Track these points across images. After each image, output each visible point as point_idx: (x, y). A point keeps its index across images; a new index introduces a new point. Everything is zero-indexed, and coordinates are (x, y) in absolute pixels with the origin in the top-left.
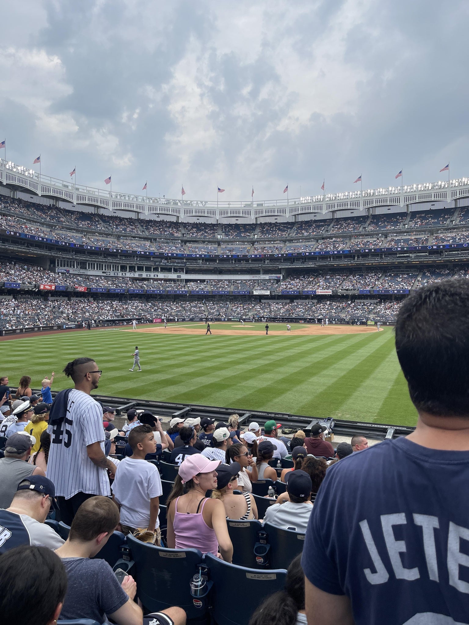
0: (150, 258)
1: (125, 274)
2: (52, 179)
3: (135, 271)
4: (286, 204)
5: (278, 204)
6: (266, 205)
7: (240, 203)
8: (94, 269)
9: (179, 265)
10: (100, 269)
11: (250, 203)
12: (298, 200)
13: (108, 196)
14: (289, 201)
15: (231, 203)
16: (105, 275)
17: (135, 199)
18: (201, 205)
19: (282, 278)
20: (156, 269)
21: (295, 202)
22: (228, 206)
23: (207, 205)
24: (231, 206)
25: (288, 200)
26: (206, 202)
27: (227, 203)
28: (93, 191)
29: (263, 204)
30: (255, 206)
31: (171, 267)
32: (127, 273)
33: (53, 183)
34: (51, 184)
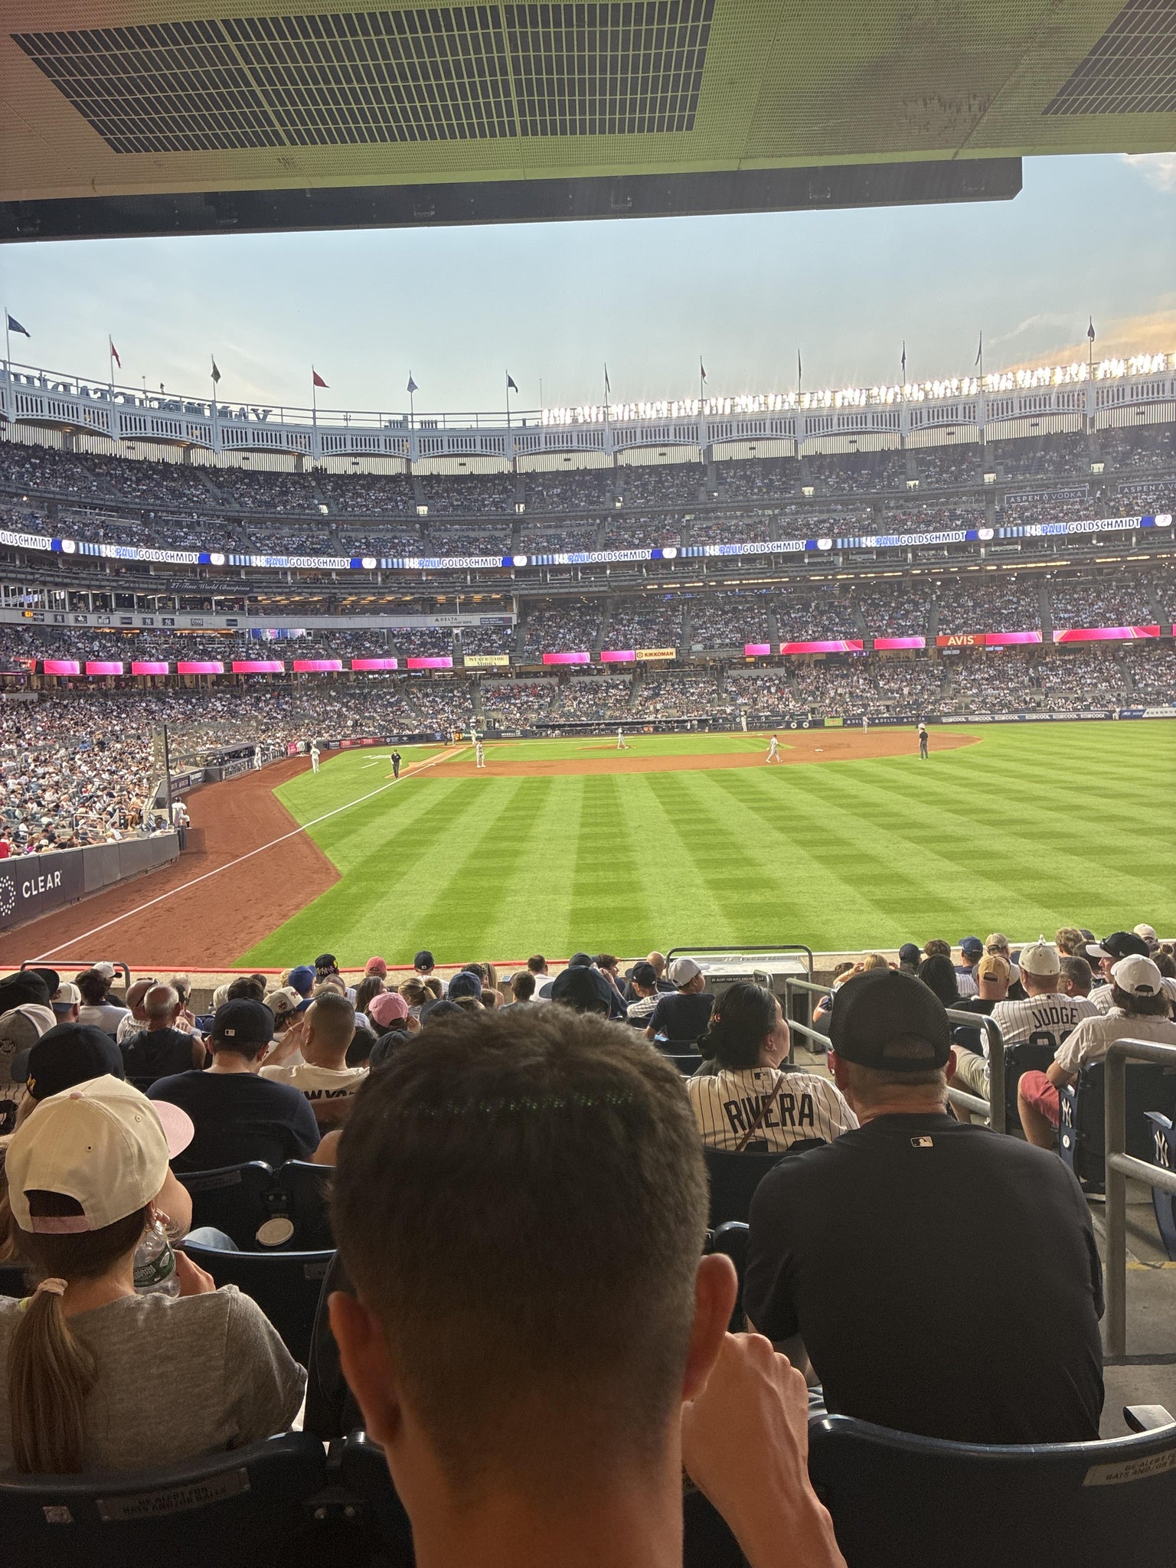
1: (84, 618)
3: (111, 610)
4: (504, 424)
5: (482, 425)
6: (449, 426)
7: (377, 417)
9: (235, 590)
11: (400, 418)
12: (538, 415)
14: (511, 417)
15: (353, 416)
18: (253, 417)
19: (514, 621)
20: (166, 603)
21: (524, 421)
22: (343, 424)
24: (351, 424)
25: (508, 413)
26: (271, 410)
27: (341, 416)
29: (436, 422)
30: (417, 426)
31: (209, 595)
32: (89, 616)
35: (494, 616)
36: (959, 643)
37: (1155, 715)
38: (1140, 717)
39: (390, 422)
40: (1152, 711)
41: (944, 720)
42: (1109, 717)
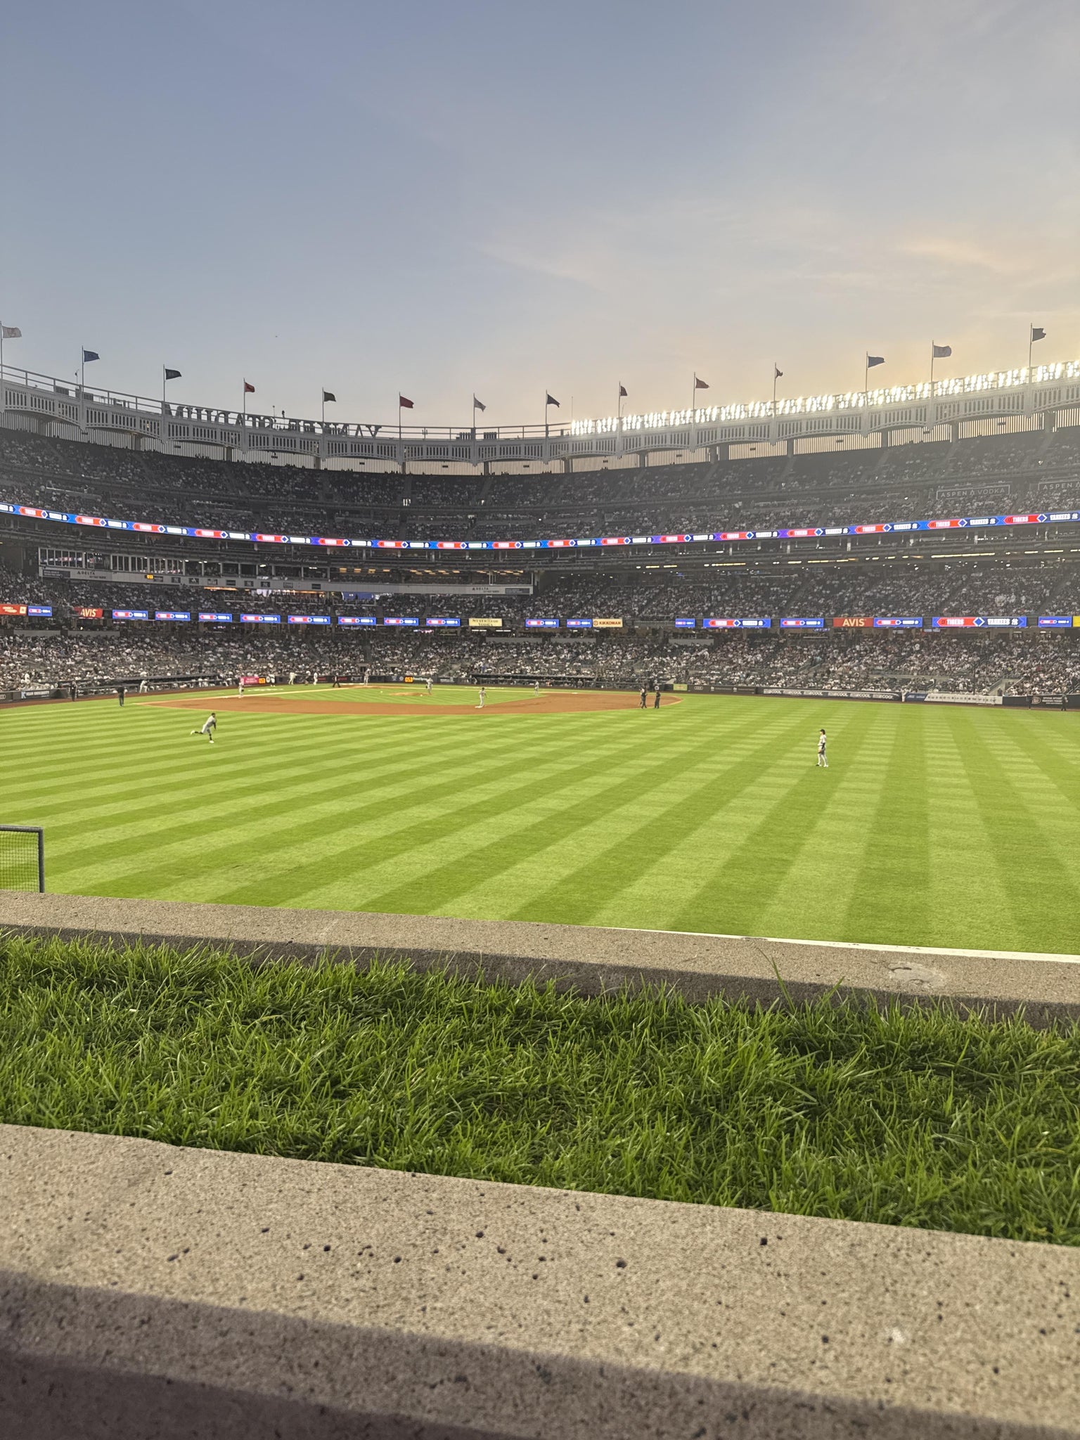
0: (253, 546)
2: (30, 376)
3: (219, 576)
4: (544, 435)
5: (527, 435)
6: (502, 437)
7: (448, 431)
8: (127, 568)
9: (314, 562)
10: (139, 568)
11: (469, 431)
12: (568, 426)
13: (160, 411)
14: (551, 428)
15: (429, 430)
16: (150, 581)
17: (221, 420)
18: (367, 434)
19: (531, 592)
20: (264, 571)
21: (562, 431)
22: (422, 437)
23: (379, 435)
24: (428, 437)
25: (547, 425)
26: (378, 427)
27: (420, 430)
28: (125, 402)
29: (495, 434)
30: (482, 437)
32: (200, 579)
33: (31, 384)
34: (27, 387)
36: (853, 626)
37: (935, 700)
38: (922, 701)
39: (461, 434)
40: (934, 695)
41: (765, 691)
42: (898, 699)
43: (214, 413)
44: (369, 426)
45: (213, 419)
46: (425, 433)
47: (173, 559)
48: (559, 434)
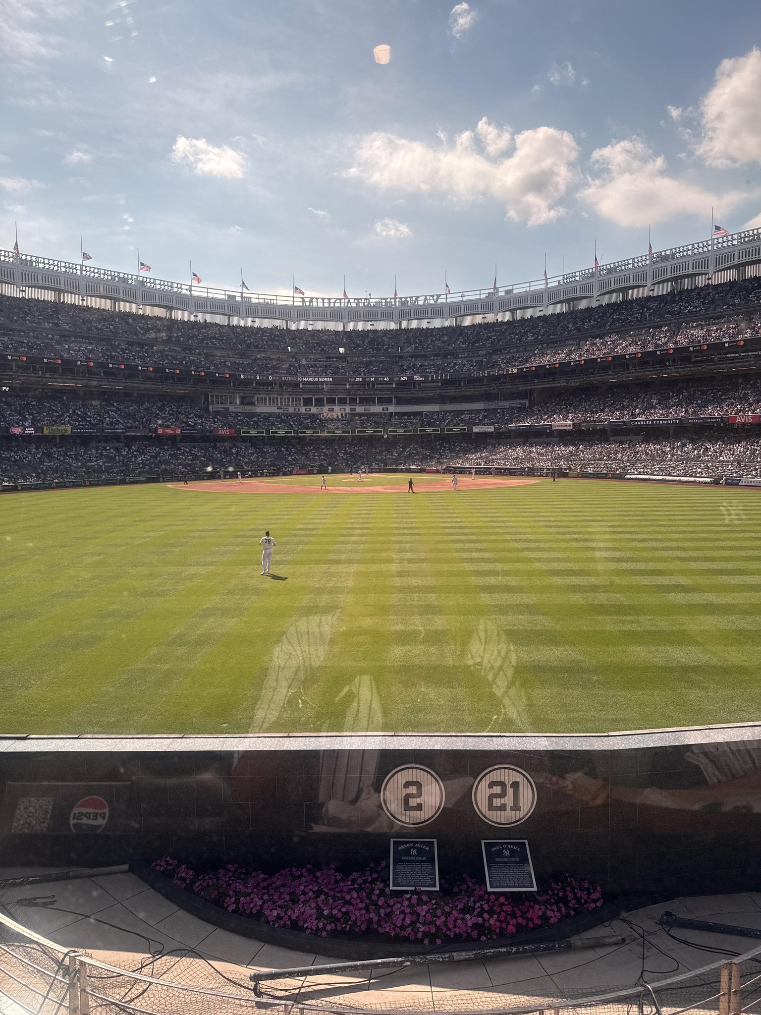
0: (346, 385)
1: (310, 409)
2: (209, 290)
3: (324, 406)
4: (544, 286)
5: (532, 288)
6: (515, 292)
7: (479, 292)
8: (266, 404)
9: (383, 393)
10: (273, 404)
11: (494, 290)
14: (549, 281)
15: (465, 294)
16: (281, 411)
18: (433, 302)
19: (527, 405)
20: (353, 401)
22: (461, 299)
24: (465, 298)
25: (547, 279)
26: (437, 297)
27: (460, 295)
28: (271, 299)
29: (512, 290)
30: (502, 294)
31: (374, 396)
32: (312, 408)
33: (210, 295)
34: (208, 298)
35: (516, 403)
36: (743, 421)
38: (738, 484)
39: (487, 294)
43: (333, 301)
44: (433, 296)
45: (332, 305)
46: (463, 296)
47: (294, 397)
48: (556, 284)
